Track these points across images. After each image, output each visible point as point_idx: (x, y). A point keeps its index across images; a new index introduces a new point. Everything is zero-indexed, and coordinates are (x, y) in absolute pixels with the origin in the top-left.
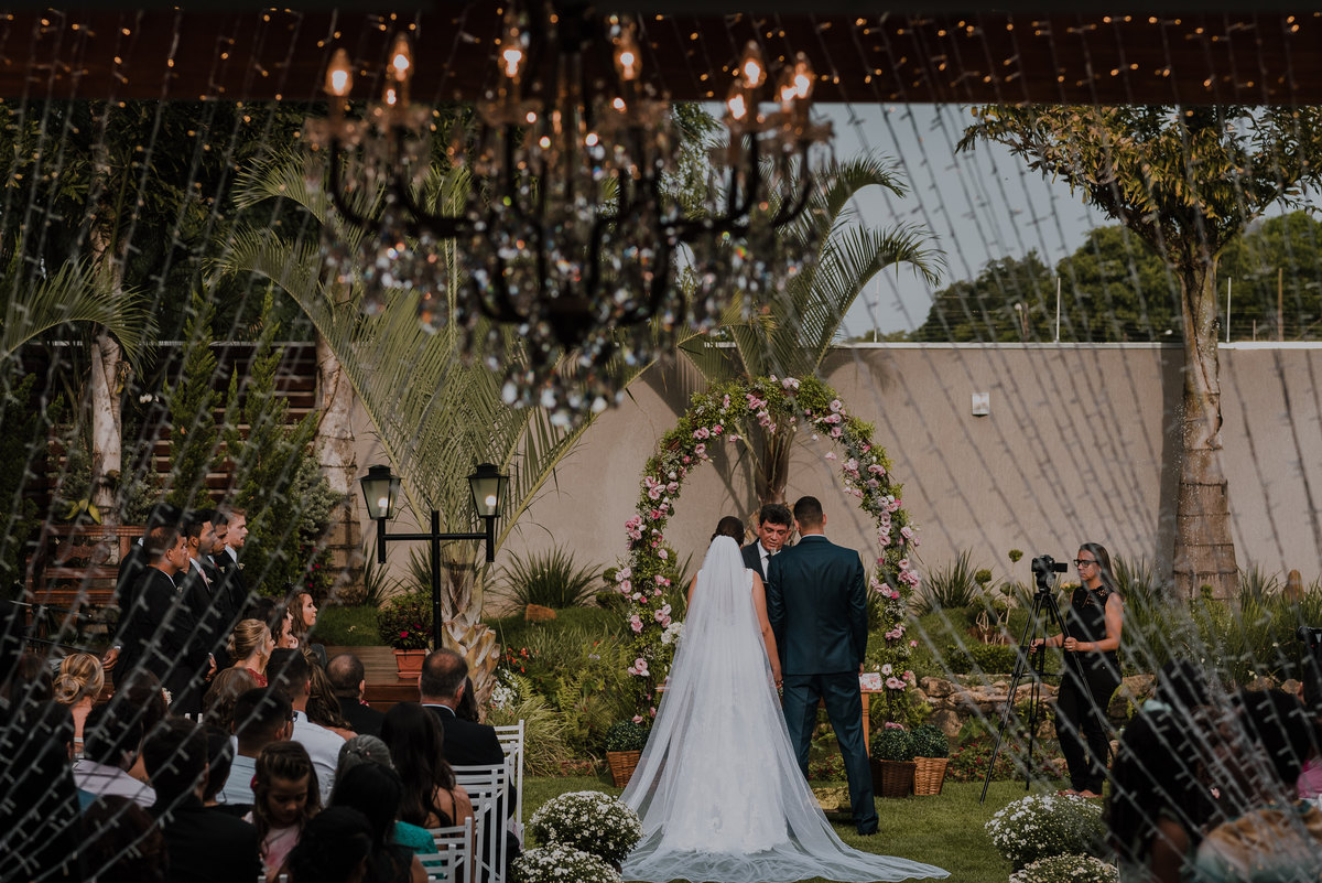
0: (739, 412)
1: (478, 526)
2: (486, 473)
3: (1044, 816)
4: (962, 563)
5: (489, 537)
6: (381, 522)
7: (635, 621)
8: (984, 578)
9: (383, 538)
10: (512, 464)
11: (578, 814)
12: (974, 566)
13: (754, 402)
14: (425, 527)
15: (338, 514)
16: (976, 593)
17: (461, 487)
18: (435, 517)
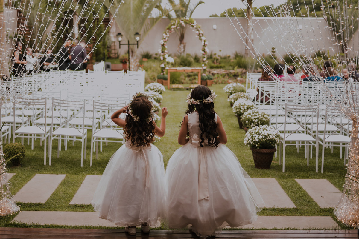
0: (179, 24)
1: (136, 43)
2: (137, 34)
3: (234, 87)
4: (212, 52)
5: (137, 44)
6: (120, 42)
7: (162, 58)
8: (215, 54)
9: (120, 45)
10: (141, 32)
11: (154, 87)
12: (213, 53)
13: (181, 22)
14: (127, 43)
15: (113, 44)
16: (214, 57)
17: (132, 36)
18: (129, 41)
